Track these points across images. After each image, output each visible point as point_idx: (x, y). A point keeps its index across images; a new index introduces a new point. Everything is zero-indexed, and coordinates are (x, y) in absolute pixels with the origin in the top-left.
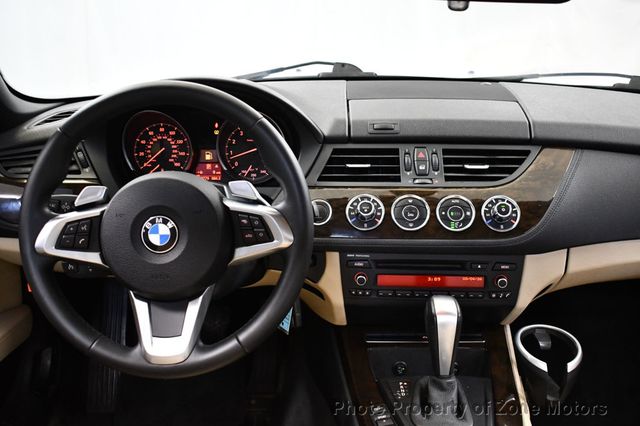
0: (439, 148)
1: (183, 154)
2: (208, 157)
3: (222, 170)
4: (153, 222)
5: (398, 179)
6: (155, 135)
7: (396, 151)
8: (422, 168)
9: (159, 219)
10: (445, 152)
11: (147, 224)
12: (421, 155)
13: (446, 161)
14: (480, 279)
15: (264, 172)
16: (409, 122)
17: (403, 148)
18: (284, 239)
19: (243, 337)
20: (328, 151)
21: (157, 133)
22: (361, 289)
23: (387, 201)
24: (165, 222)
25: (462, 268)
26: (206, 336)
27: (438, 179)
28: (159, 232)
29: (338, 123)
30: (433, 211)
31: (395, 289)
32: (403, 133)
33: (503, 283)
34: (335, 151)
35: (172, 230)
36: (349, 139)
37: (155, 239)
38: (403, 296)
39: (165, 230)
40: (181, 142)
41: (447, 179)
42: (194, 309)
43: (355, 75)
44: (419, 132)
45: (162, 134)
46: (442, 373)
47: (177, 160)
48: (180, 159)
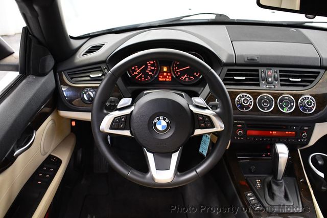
0: (278, 69)
1: (153, 68)
2: (165, 69)
3: (172, 77)
4: (159, 119)
5: (258, 85)
7: (257, 71)
8: (270, 80)
9: (161, 118)
10: (280, 71)
12: (269, 73)
13: (281, 76)
14: (294, 133)
15: (192, 77)
16: (265, 56)
17: (261, 69)
18: (219, 126)
19: (199, 170)
20: (225, 69)
22: (239, 137)
23: (255, 95)
24: (164, 119)
25: (287, 128)
26: (182, 168)
27: (277, 87)
29: (230, 56)
30: (276, 103)
31: (255, 137)
32: (261, 62)
33: (305, 135)
34: (229, 70)
35: (168, 123)
36: (236, 64)
37: (159, 127)
38: (259, 140)
39: (164, 123)
40: (152, 62)
41: (282, 85)
42: (175, 157)
43: (226, 21)
44: (269, 62)
46: (278, 179)
47: (150, 71)
48: (152, 71)
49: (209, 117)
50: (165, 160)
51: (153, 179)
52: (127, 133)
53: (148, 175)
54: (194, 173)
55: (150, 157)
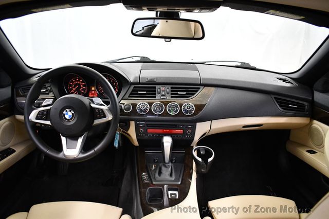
0: (169, 87)
2: (93, 89)
4: (66, 111)
5: (155, 97)
6: (75, 81)
7: (155, 88)
8: (163, 93)
9: (68, 110)
10: (171, 88)
11: (65, 112)
12: (163, 89)
13: (172, 91)
14: (182, 131)
16: (160, 78)
17: (157, 86)
18: (110, 117)
19: (95, 149)
20: (132, 87)
21: (76, 81)
22: (142, 134)
23: (151, 104)
24: (70, 111)
25: (176, 127)
26: (85, 148)
27: (168, 98)
28: (68, 114)
29: (136, 78)
30: (166, 108)
31: (153, 134)
32: (157, 81)
33: (189, 132)
34: (134, 87)
35: (73, 114)
36: (139, 83)
37: (67, 117)
38: (156, 136)
39: (70, 114)
40: (84, 84)
41: (172, 97)
42: (80, 140)
43: (148, 61)
44: (163, 81)
45: (78, 81)
46: (166, 162)
47: (82, 90)
48: (83, 89)
49: (102, 110)
50: (74, 142)
51: (64, 155)
52: (48, 123)
53: (62, 153)
54: (93, 151)
55: (63, 139)
